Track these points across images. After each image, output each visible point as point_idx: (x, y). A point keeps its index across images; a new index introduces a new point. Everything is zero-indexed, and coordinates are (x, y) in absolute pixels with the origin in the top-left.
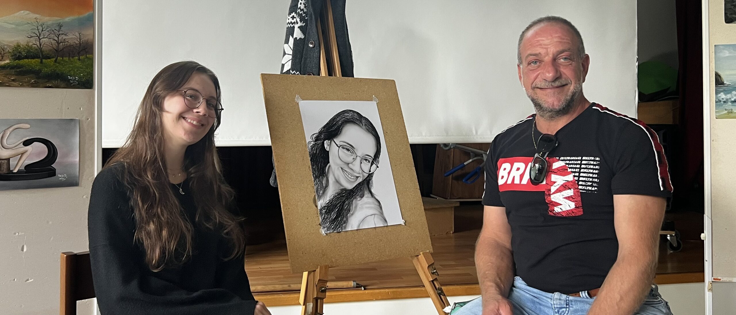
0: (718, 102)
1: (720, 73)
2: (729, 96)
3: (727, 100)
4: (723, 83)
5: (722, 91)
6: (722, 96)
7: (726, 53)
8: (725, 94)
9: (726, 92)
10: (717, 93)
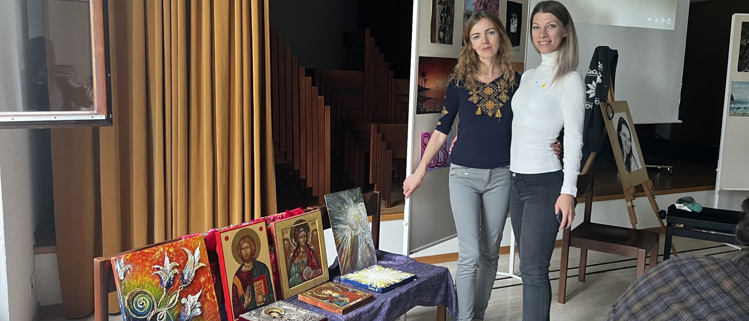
0: (731, 108)
1: (733, 95)
2: (735, 106)
3: (734, 107)
4: (733, 100)
5: (733, 103)
6: (733, 105)
7: (736, 86)
8: (734, 105)
9: (735, 104)
10: (731, 104)
